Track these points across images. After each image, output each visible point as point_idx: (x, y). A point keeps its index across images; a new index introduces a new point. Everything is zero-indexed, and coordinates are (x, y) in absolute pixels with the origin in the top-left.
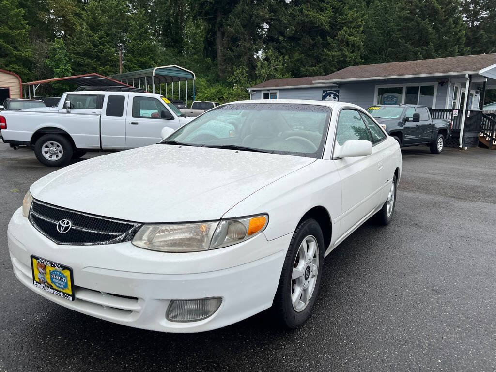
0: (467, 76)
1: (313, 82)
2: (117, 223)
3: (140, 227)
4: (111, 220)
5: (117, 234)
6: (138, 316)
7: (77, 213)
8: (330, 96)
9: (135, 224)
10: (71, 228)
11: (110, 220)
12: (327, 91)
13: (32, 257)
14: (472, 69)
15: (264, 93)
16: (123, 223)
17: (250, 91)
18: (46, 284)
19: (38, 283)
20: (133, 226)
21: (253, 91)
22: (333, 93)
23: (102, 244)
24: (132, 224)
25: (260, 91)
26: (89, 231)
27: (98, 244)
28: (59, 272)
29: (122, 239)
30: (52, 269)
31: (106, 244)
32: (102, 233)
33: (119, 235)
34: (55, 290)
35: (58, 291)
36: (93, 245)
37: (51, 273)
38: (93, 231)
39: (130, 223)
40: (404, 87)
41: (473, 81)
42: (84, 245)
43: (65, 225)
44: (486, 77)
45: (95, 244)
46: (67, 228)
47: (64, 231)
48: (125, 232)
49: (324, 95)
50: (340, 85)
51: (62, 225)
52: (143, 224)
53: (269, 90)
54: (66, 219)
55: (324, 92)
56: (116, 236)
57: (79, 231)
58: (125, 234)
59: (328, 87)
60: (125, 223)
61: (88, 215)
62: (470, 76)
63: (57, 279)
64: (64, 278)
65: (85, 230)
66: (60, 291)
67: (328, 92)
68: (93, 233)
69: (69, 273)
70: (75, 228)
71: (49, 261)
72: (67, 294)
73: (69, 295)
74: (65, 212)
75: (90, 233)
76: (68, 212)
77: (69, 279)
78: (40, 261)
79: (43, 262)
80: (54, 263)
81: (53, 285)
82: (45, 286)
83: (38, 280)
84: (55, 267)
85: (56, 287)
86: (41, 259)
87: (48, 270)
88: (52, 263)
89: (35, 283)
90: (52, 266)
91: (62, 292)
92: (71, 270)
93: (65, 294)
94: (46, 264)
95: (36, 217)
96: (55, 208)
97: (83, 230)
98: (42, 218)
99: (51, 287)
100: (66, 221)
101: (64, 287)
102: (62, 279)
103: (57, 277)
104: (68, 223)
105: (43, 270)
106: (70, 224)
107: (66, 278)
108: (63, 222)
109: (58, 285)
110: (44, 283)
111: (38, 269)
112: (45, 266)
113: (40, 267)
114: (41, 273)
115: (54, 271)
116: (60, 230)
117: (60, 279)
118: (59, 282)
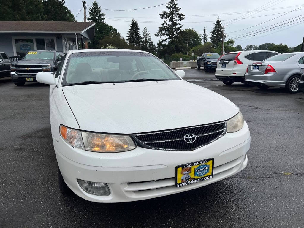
0: (75, 34)
2: (217, 124)
3: (227, 123)
7: (192, 128)
9: (225, 122)
10: (196, 137)
11: (213, 124)
13: (177, 168)
18: (189, 180)
19: (181, 183)
20: (225, 123)
24: (224, 122)
26: (209, 134)
27: (218, 139)
28: (203, 165)
29: (226, 131)
31: (221, 137)
32: (216, 132)
33: (224, 130)
34: (198, 179)
35: (200, 178)
36: (215, 140)
37: (195, 169)
38: (211, 133)
39: (223, 122)
42: (210, 143)
43: (191, 138)
45: (216, 140)
46: (193, 139)
47: (192, 141)
48: (224, 128)
51: (189, 138)
52: (227, 121)
54: (189, 133)
56: (223, 131)
57: (202, 137)
60: (221, 123)
61: (200, 126)
62: (77, 34)
63: (201, 171)
64: (206, 167)
65: (206, 135)
68: (211, 134)
69: (211, 161)
70: (198, 136)
71: (196, 162)
72: (208, 176)
73: (209, 176)
74: (181, 130)
75: (210, 134)
76: (184, 130)
77: (211, 165)
78: (187, 166)
79: (190, 165)
80: (201, 161)
81: (196, 177)
82: (188, 182)
83: (180, 182)
84: (201, 164)
85: (198, 177)
86: (188, 164)
87: (193, 169)
88: (199, 162)
89: (178, 186)
90: (198, 164)
91: (204, 177)
92: (213, 159)
93: (206, 177)
94: (193, 166)
95: (155, 143)
96: (169, 131)
97: (205, 135)
98: (165, 141)
99: (194, 179)
100: (189, 135)
101: (206, 173)
102: (205, 169)
103: (201, 170)
104: (192, 136)
105: (188, 172)
106: (193, 135)
107: (209, 166)
108: (187, 136)
109: (201, 174)
110: (187, 181)
111: (182, 173)
112: (190, 168)
113: (185, 171)
114: (185, 175)
115: (199, 167)
116: (189, 141)
117: (204, 169)
118: (202, 172)
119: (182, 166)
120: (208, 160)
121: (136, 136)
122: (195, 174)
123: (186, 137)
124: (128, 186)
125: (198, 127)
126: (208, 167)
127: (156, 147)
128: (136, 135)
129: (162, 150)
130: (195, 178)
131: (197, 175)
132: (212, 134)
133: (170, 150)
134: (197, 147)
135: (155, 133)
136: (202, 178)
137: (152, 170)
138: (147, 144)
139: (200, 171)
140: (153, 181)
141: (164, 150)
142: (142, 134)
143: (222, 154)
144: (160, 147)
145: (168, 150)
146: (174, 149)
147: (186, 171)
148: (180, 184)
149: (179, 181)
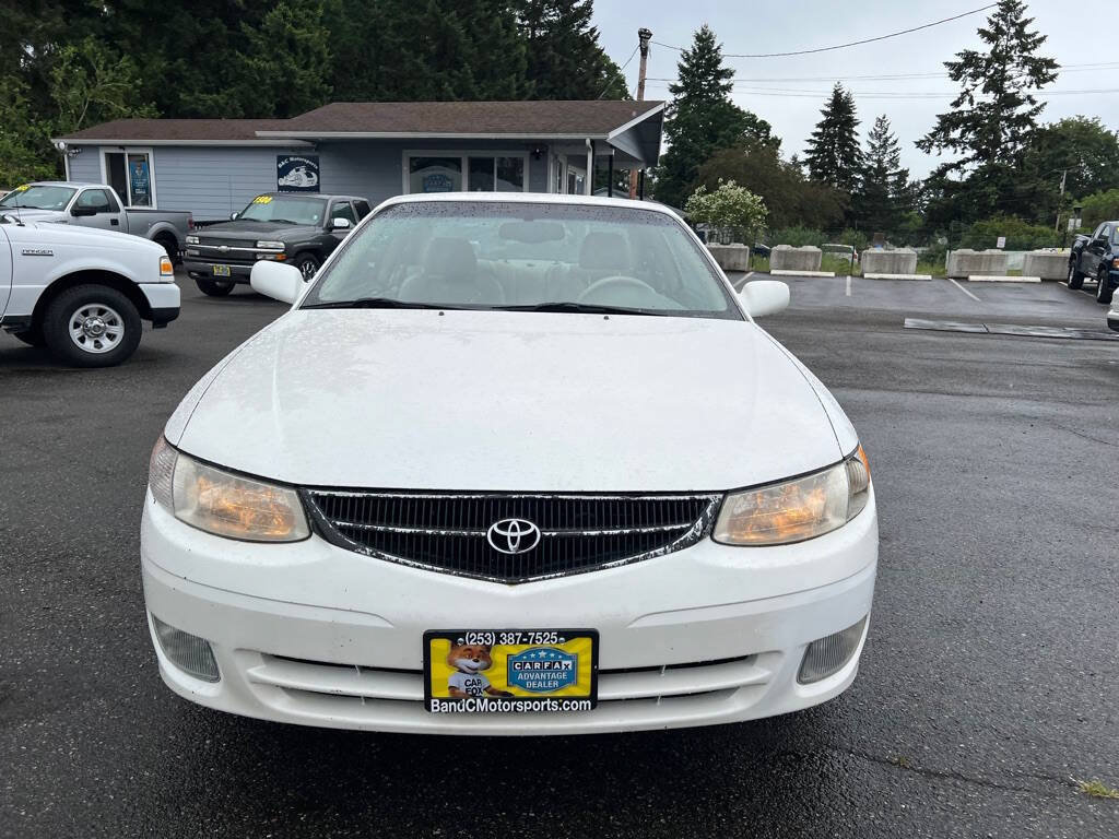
0: (588, 142)
1: (258, 133)
2: (667, 501)
3: (722, 501)
4: (649, 498)
5: (684, 526)
6: (763, 692)
7: (539, 496)
8: (297, 170)
9: (710, 497)
10: (542, 536)
11: (645, 498)
12: (288, 157)
13: (429, 636)
14: (595, 131)
15: (107, 154)
16: (682, 498)
17: (62, 145)
18: (485, 694)
19: (448, 701)
20: (707, 502)
21: (71, 147)
22: (304, 163)
23: (656, 555)
24: (704, 497)
25: (96, 147)
26: (606, 532)
27: (645, 558)
28: (545, 650)
29: (698, 534)
30: (516, 650)
31: (665, 552)
32: (644, 531)
33: (688, 529)
34: (523, 699)
35: (532, 700)
36: (630, 562)
37: (511, 660)
38: (617, 532)
39: (697, 497)
40: (465, 156)
41: (598, 153)
42: (604, 568)
43: (519, 534)
44: (612, 147)
45: (637, 560)
46: (527, 540)
47: (522, 546)
48: (695, 519)
49: (280, 166)
50: (321, 145)
51: (509, 534)
52: (726, 493)
53: (122, 147)
55: (280, 159)
56: (682, 532)
57: (570, 538)
58: (700, 522)
59: (292, 148)
60: (687, 498)
61: (578, 497)
62: (593, 142)
63: (536, 671)
64: (564, 662)
65: (593, 533)
66: (540, 700)
67: (292, 159)
68: (616, 535)
69: (586, 643)
70: (554, 534)
71: (514, 631)
72: (571, 699)
73: (579, 699)
74: (489, 501)
75: (608, 536)
76: (503, 501)
77: (586, 658)
78: (470, 640)
79: (485, 639)
80: (536, 631)
81: (515, 691)
82: (479, 700)
83: (446, 694)
84: (534, 642)
85: (525, 694)
86: (477, 632)
87: (499, 656)
88: (525, 633)
89: (433, 706)
90: (521, 642)
91: (552, 699)
92: (593, 635)
93: (564, 699)
94: (497, 642)
95: (374, 532)
96: (440, 497)
97: (585, 533)
98: (408, 531)
99: (507, 697)
100: (514, 522)
101: (562, 684)
102: (557, 665)
103: (537, 665)
104: (524, 527)
105: (476, 661)
106: (534, 527)
107: (574, 658)
108: (504, 527)
109: (540, 684)
110: (474, 696)
111: (451, 663)
112: (489, 648)
113: (462, 656)
114: (464, 672)
115: (528, 653)
116: (507, 548)
117: (549, 668)
118: (543, 676)
119: (453, 636)
120: (569, 635)
121: (317, 497)
122: (512, 678)
123: (497, 531)
124: (264, 666)
125: (565, 497)
126: (570, 662)
127: (371, 546)
128: (316, 492)
129: (389, 560)
130: (511, 694)
131: (522, 684)
132: (621, 535)
133: (419, 567)
134: (540, 573)
135: (385, 495)
136: (545, 699)
137: (333, 626)
138: (342, 529)
139: (533, 670)
140: (353, 667)
141: (396, 562)
142: (337, 494)
143: (646, 623)
144: (387, 551)
145: (414, 566)
146: (440, 565)
147: (470, 657)
148: (442, 700)
149: (440, 691)
